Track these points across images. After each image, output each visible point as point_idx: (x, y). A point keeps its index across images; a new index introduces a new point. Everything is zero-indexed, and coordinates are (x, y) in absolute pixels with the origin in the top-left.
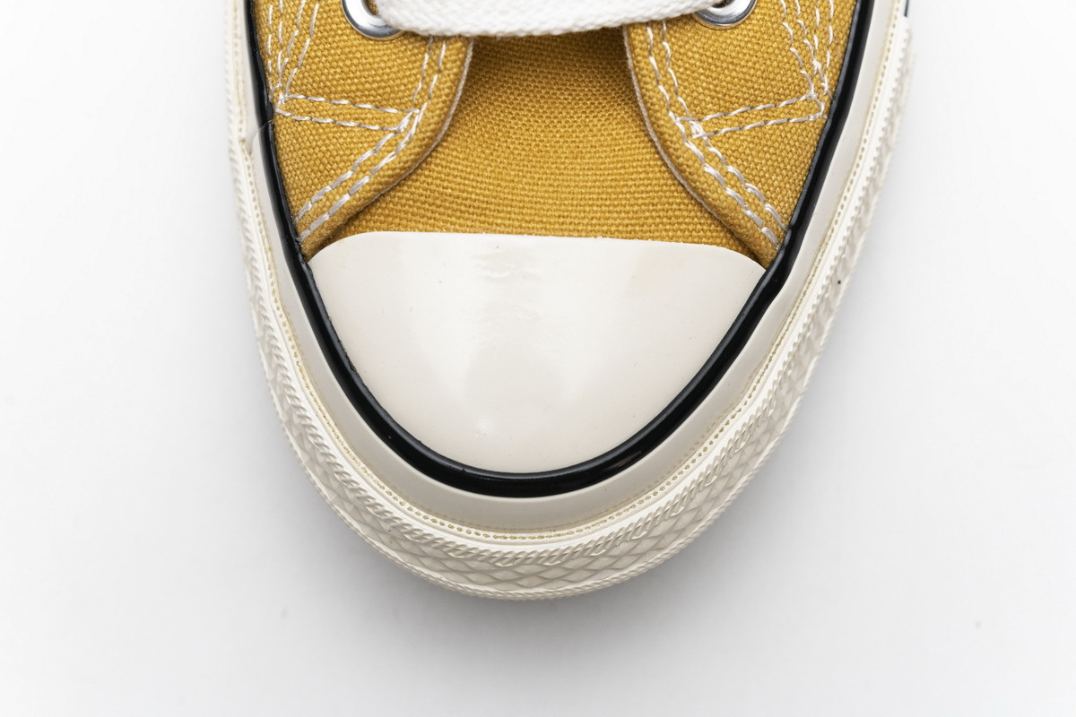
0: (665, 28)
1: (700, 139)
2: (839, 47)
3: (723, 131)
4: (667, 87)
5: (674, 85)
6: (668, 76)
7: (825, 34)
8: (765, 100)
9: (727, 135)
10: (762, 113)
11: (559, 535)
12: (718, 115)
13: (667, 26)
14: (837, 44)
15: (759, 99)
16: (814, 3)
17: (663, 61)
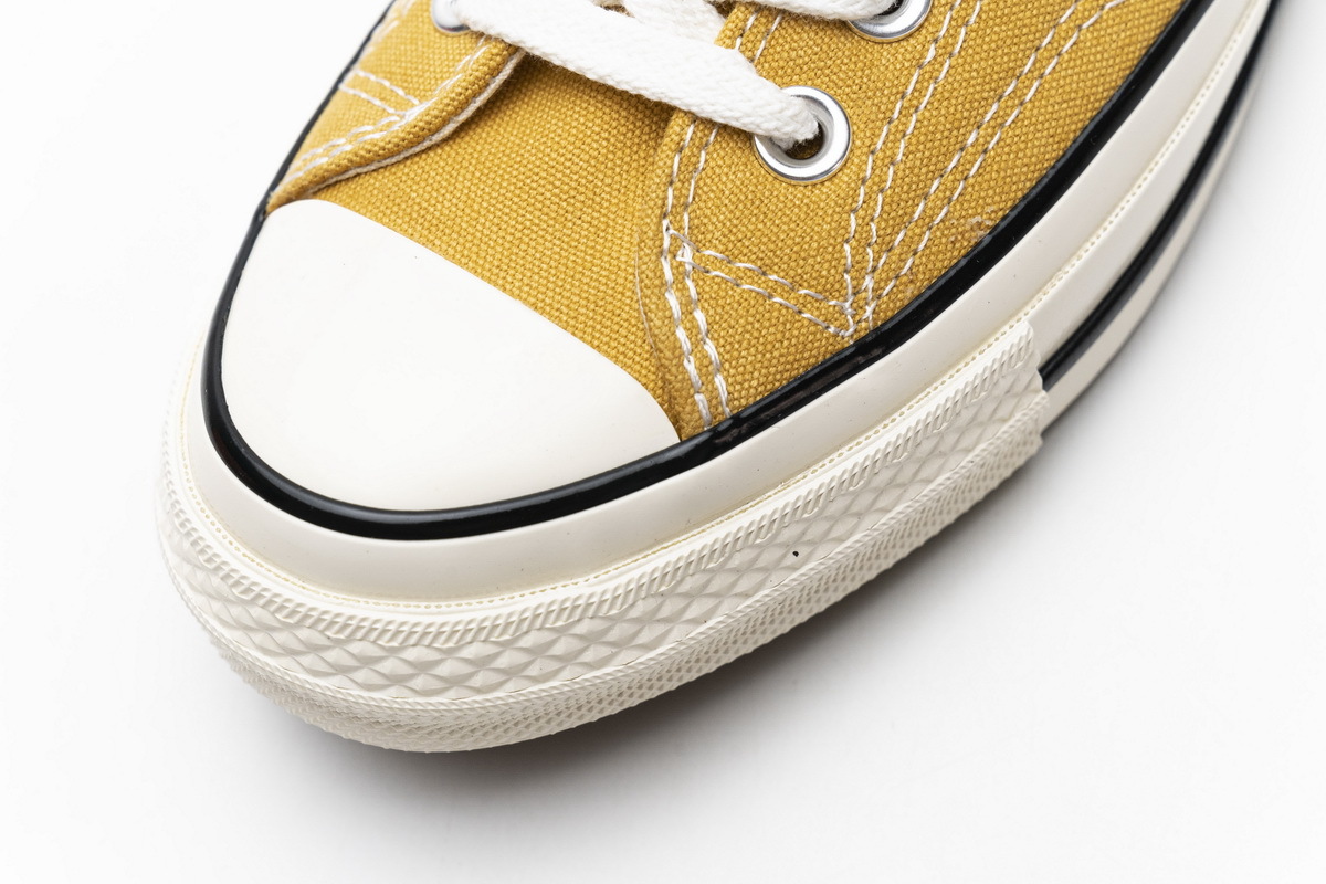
0: (712, 138)
1: (681, 264)
2: (911, 286)
3: (714, 273)
4: (677, 193)
5: (687, 197)
6: (686, 185)
7: (901, 260)
8: (782, 274)
9: (716, 280)
10: (771, 284)
11: (304, 588)
12: (720, 256)
13: (715, 137)
14: (911, 281)
15: (776, 268)
16: (904, 221)
17: (690, 167)
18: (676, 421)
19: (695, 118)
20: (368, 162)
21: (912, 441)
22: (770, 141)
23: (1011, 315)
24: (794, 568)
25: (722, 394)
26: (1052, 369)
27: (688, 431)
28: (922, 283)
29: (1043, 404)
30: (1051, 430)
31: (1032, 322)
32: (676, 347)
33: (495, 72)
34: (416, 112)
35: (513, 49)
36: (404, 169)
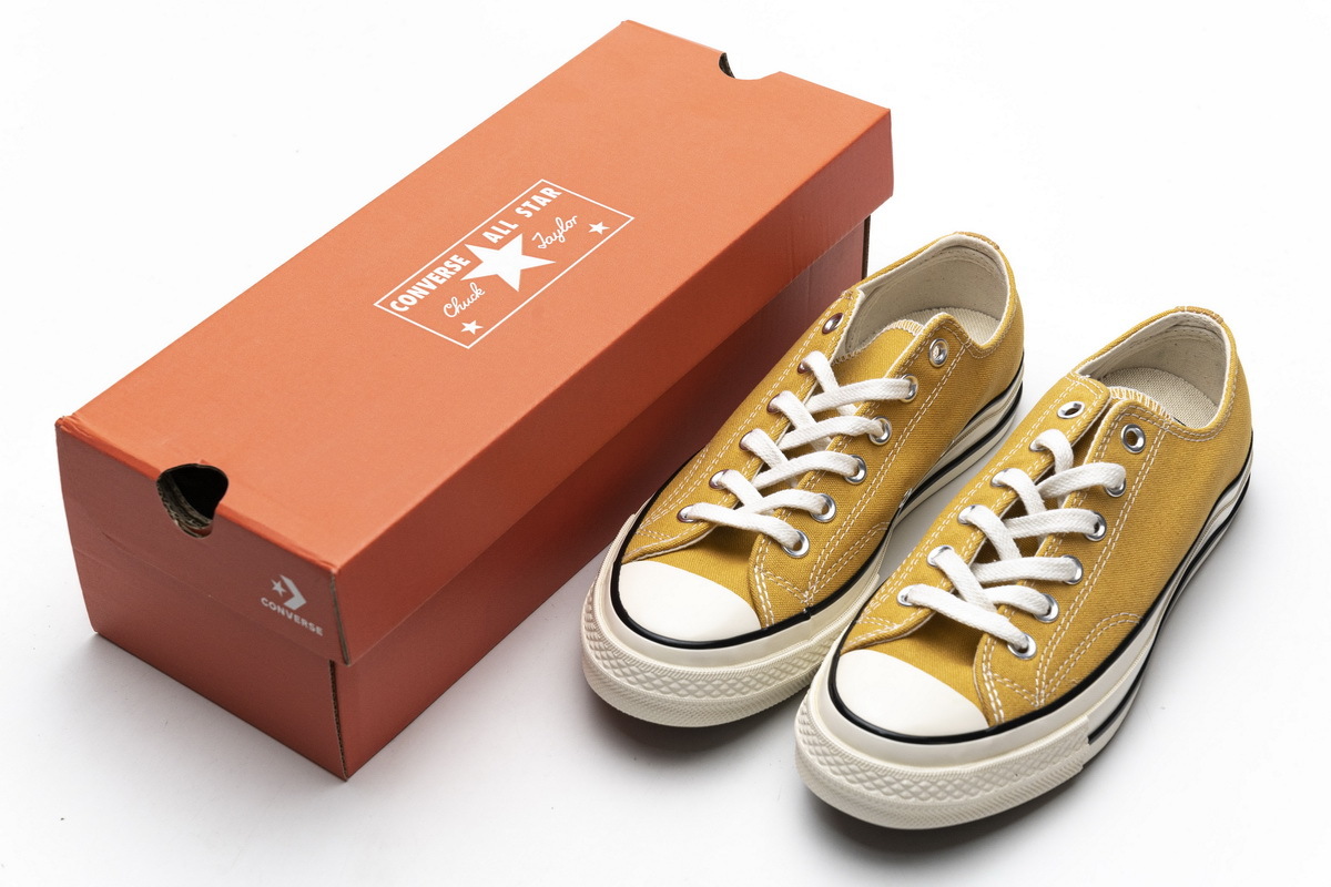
4: (986, 656)
5: (989, 658)
6: (989, 654)
7: (1052, 688)
8: (1018, 684)
9: (1000, 683)
10: (1014, 687)
14: (1055, 695)
15: (1016, 682)
16: (1052, 676)
17: (989, 649)
18: (988, 720)
19: (992, 636)
20: (882, 639)
21: (1052, 746)
22: (1013, 646)
23: (1082, 714)
24: (1015, 781)
25: (1002, 716)
26: (1092, 737)
27: (992, 724)
28: (1058, 696)
29: (1090, 750)
30: (1088, 765)
31: (1090, 717)
32: (989, 699)
33: (926, 617)
34: (896, 627)
35: (932, 611)
36: (894, 643)
